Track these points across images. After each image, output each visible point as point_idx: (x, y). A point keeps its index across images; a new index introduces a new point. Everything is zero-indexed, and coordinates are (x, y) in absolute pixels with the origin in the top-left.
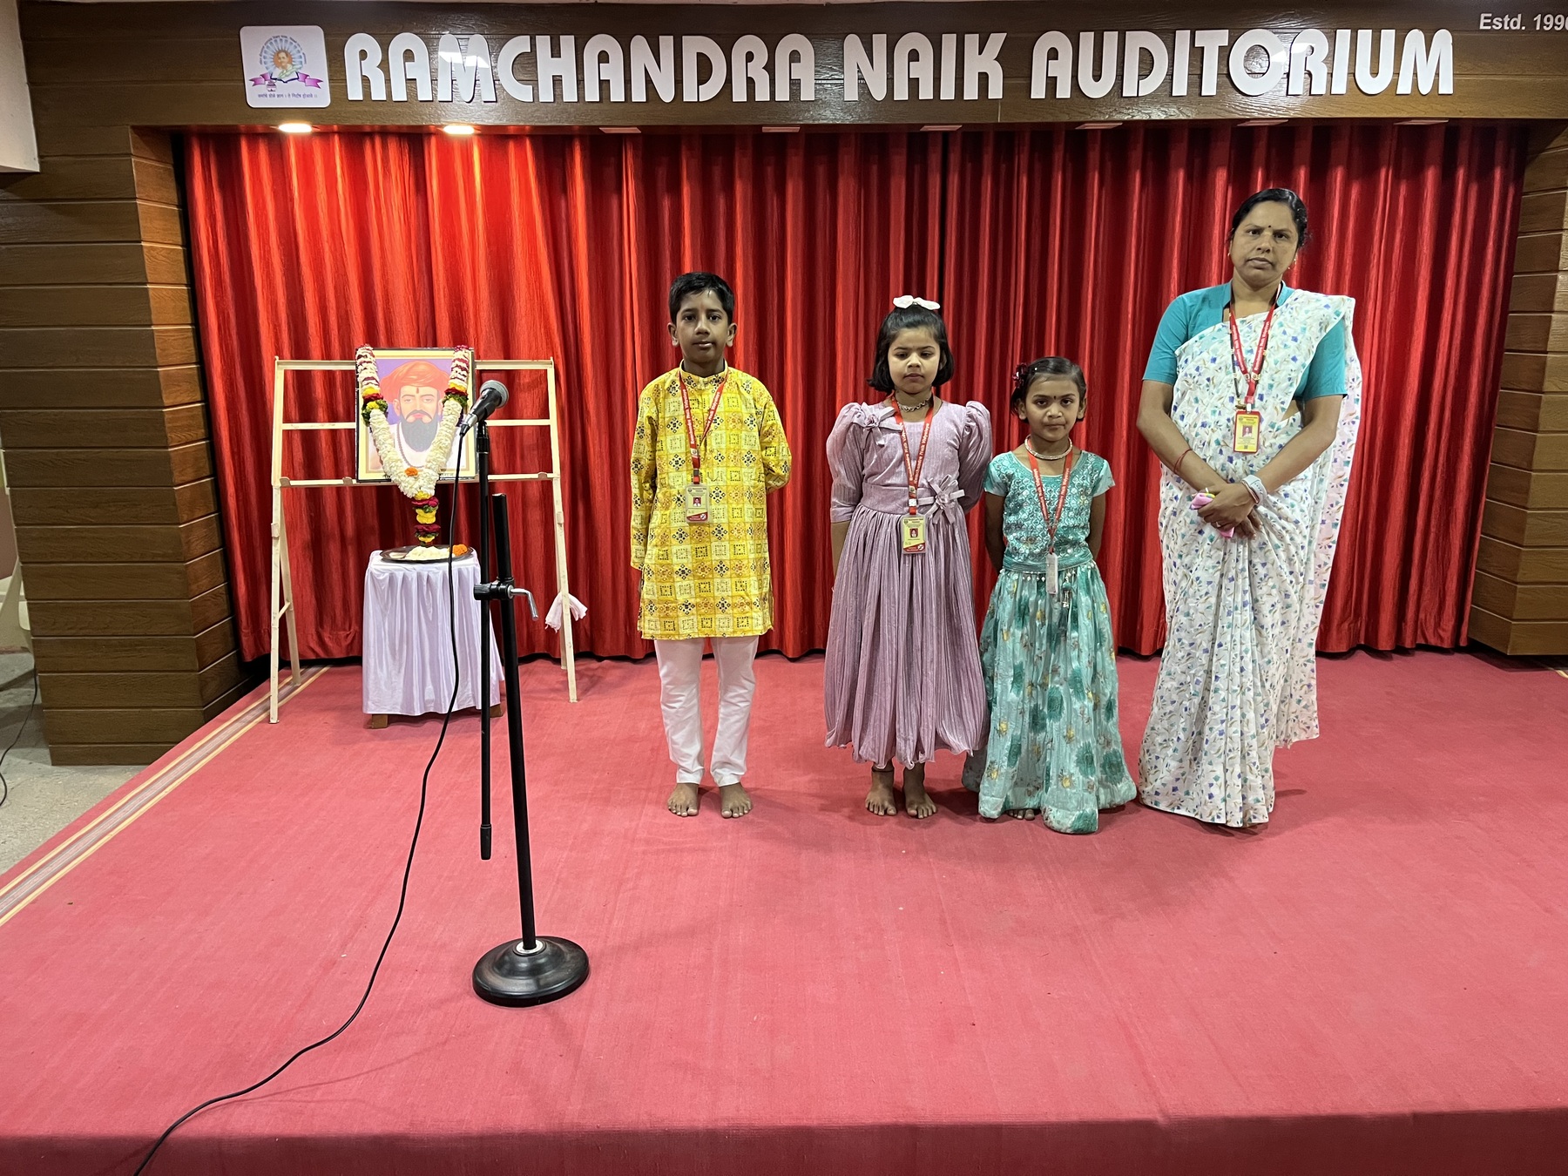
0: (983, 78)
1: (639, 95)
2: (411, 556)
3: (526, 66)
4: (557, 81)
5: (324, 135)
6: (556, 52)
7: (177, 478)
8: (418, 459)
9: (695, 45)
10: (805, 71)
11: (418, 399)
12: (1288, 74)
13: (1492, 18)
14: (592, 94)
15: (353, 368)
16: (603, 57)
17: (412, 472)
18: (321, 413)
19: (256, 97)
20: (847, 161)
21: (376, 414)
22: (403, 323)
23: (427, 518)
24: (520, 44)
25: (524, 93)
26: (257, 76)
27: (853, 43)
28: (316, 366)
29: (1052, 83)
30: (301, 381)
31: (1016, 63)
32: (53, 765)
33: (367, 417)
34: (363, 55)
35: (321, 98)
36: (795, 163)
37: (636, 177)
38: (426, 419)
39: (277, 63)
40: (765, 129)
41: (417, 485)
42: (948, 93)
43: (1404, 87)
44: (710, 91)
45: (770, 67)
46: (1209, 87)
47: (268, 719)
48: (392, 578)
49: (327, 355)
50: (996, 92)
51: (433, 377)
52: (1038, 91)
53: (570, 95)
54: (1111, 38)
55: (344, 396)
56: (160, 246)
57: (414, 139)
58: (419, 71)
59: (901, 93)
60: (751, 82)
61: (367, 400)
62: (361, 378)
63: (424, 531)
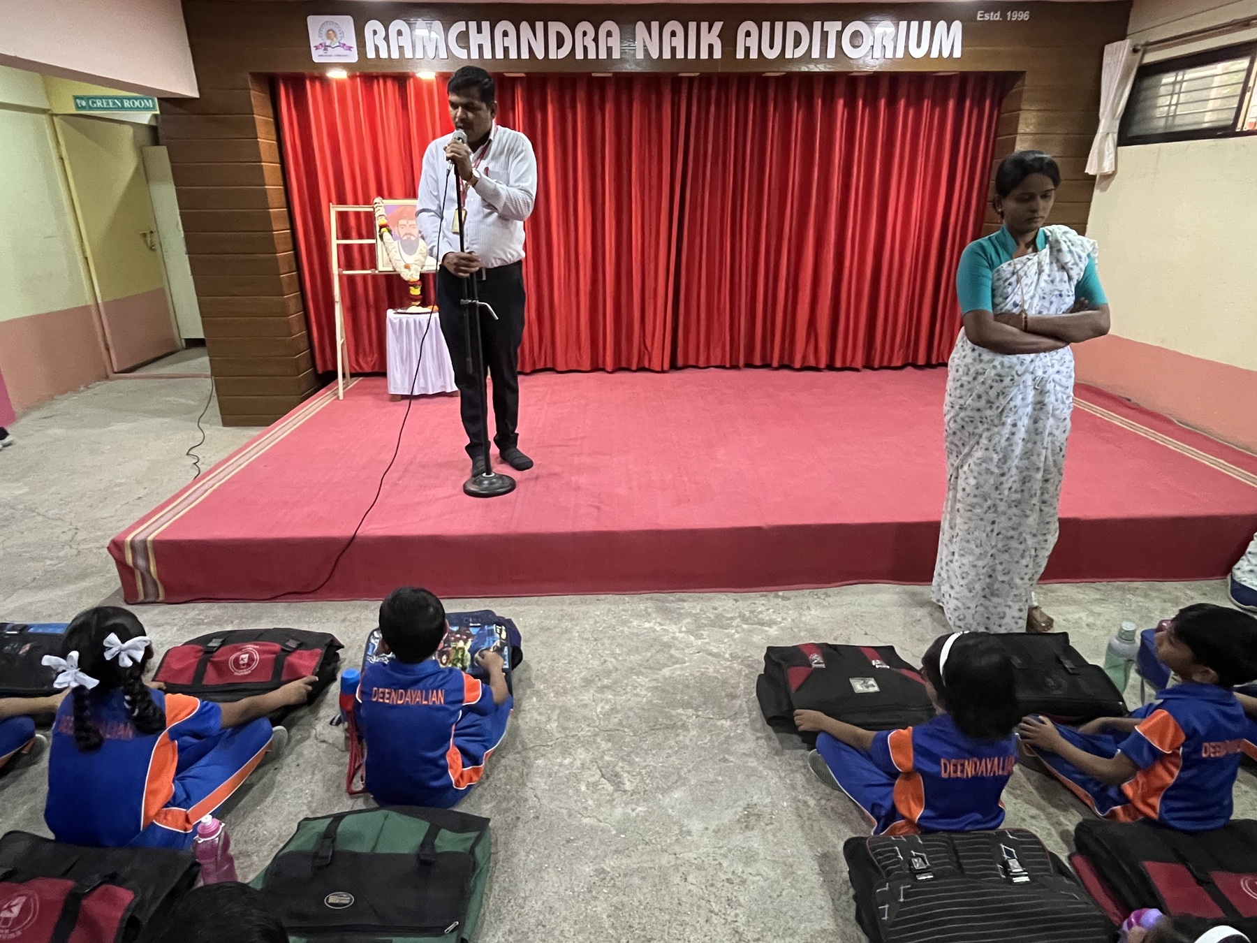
0: (711, 47)
1: (525, 55)
2: (410, 310)
3: (463, 38)
4: (480, 47)
5: (352, 77)
6: (479, 31)
7: (282, 271)
8: (410, 259)
9: (555, 27)
10: (615, 42)
11: (407, 226)
12: (873, 46)
13: (984, 14)
14: (500, 55)
15: (372, 210)
16: (505, 34)
17: (407, 267)
18: (354, 234)
19: (317, 57)
20: (638, 92)
21: (386, 235)
22: (398, 186)
23: (416, 291)
24: (459, 27)
25: (462, 54)
26: (317, 44)
27: (640, 26)
28: (350, 208)
29: (747, 50)
30: (342, 216)
31: (728, 38)
32: (226, 423)
33: (381, 237)
34: (375, 32)
35: (353, 58)
36: (610, 94)
37: (523, 102)
38: (413, 238)
39: (329, 37)
40: (593, 75)
41: (410, 273)
42: (692, 55)
43: (935, 54)
44: (564, 53)
45: (596, 40)
46: (831, 54)
47: (338, 398)
48: (401, 321)
49: (356, 203)
50: (717, 54)
52: (740, 55)
53: (487, 55)
54: (779, 26)
55: (367, 225)
56: (266, 141)
57: (401, 80)
58: (405, 41)
59: (667, 55)
60: (585, 48)
61: (381, 227)
62: (377, 215)
63: (414, 299)
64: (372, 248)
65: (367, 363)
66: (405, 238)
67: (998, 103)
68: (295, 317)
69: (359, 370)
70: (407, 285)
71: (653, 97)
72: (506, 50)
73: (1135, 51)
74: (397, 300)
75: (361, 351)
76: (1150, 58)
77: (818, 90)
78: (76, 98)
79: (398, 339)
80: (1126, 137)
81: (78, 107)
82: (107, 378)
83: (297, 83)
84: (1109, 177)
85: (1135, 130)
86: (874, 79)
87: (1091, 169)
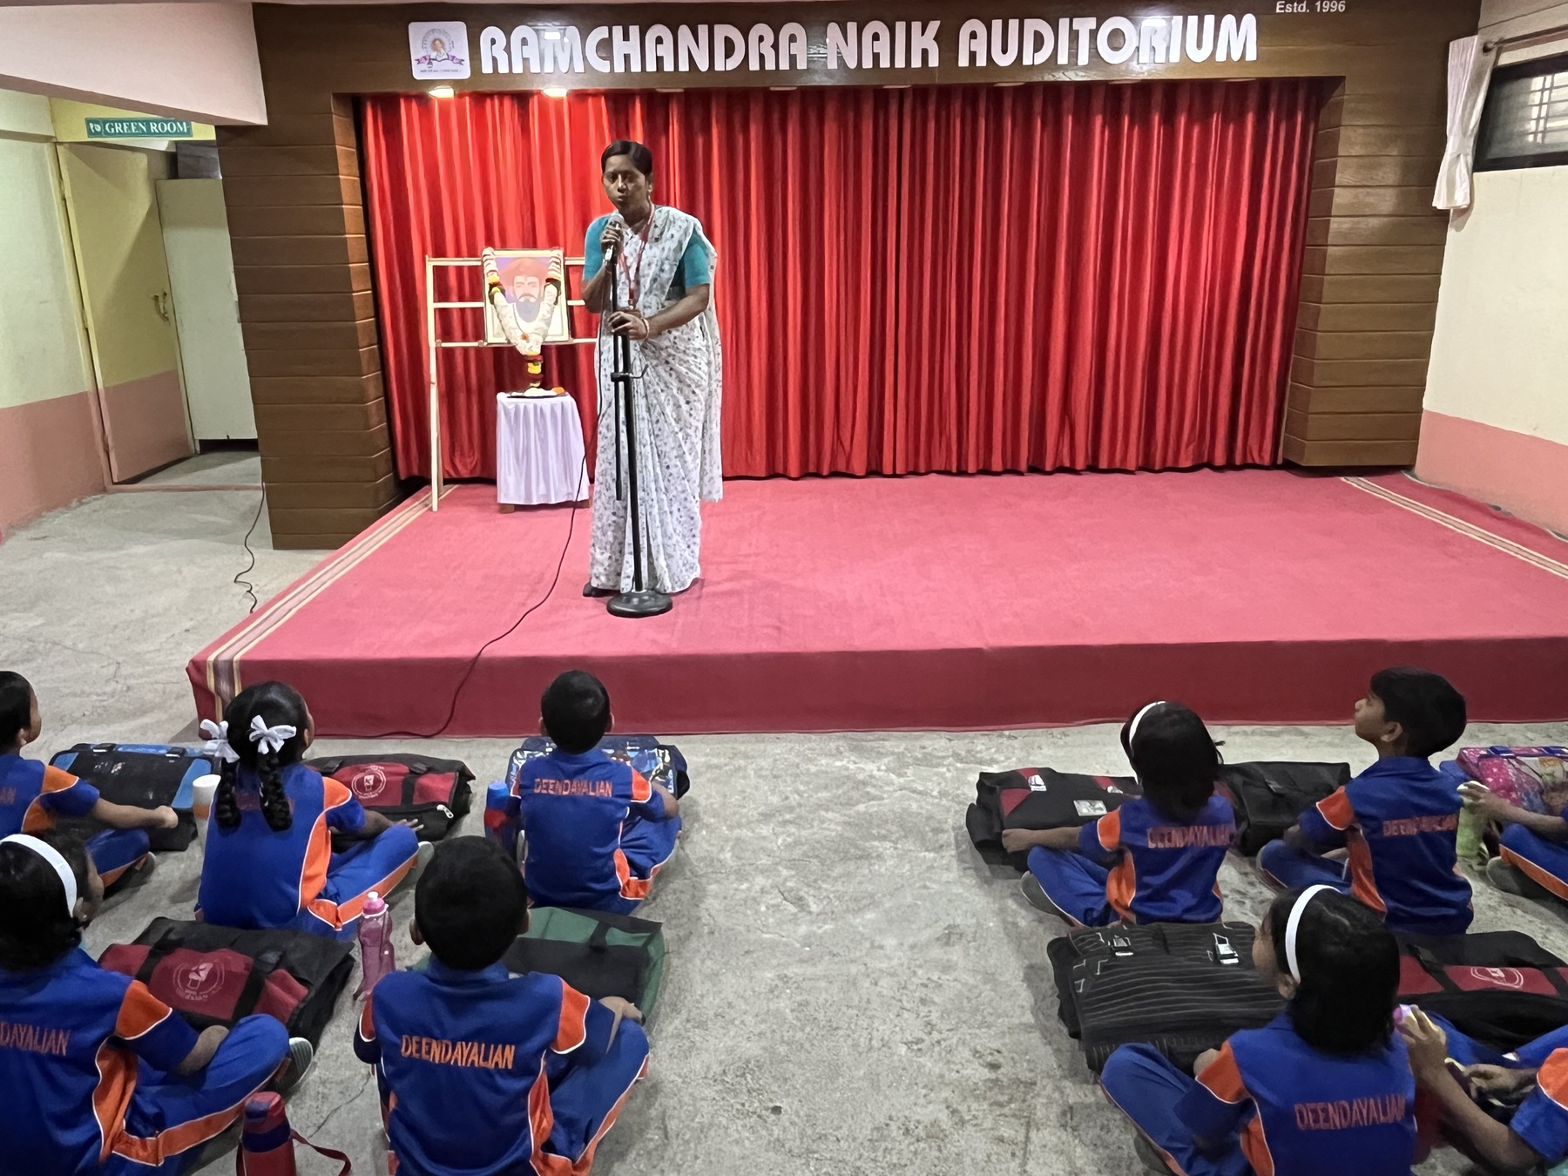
0: (925, 53)
1: (684, 66)
2: (527, 393)
3: (606, 47)
4: (627, 58)
5: (460, 96)
6: (626, 37)
7: (362, 343)
8: (528, 328)
9: (722, 31)
10: (800, 49)
11: (526, 285)
12: (1138, 48)
13: (1285, 5)
14: (651, 67)
15: (479, 263)
16: (659, 41)
17: (525, 337)
18: (454, 295)
19: (419, 73)
20: (831, 111)
21: (498, 297)
22: (513, 231)
23: (535, 369)
24: (601, 33)
25: (603, 67)
26: (419, 57)
27: (833, 29)
28: (450, 262)
29: (973, 56)
30: (440, 272)
31: (947, 41)
32: (278, 545)
34: (493, 42)
35: (465, 73)
36: (794, 112)
37: (680, 122)
39: (435, 48)
40: (772, 89)
41: (528, 345)
42: (900, 63)
43: (1221, 56)
44: (734, 63)
45: (775, 46)
46: (1083, 59)
47: (431, 509)
48: (517, 408)
49: (458, 254)
50: (934, 62)
51: (537, 269)
52: (963, 61)
53: (636, 67)
54: (1014, 24)
55: (473, 284)
56: (347, 178)
57: (522, 99)
58: (531, 52)
59: (868, 63)
60: (762, 57)
61: (492, 286)
62: (486, 270)
63: (534, 378)
64: (479, 314)
65: (465, 466)
66: (522, 300)
67: (1312, 115)
68: (374, 404)
69: (454, 475)
70: (525, 360)
71: (851, 115)
72: (659, 60)
73: (1486, 50)
74: (507, 381)
75: (457, 448)
76: (1507, 59)
77: (1068, 103)
78: (88, 121)
79: (513, 431)
80: (1482, 162)
81: (90, 133)
82: (104, 490)
83: (388, 105)
84: (1464, 212)
85: (1495, 152)
86: (1144, 88)
87: (1439, 202)
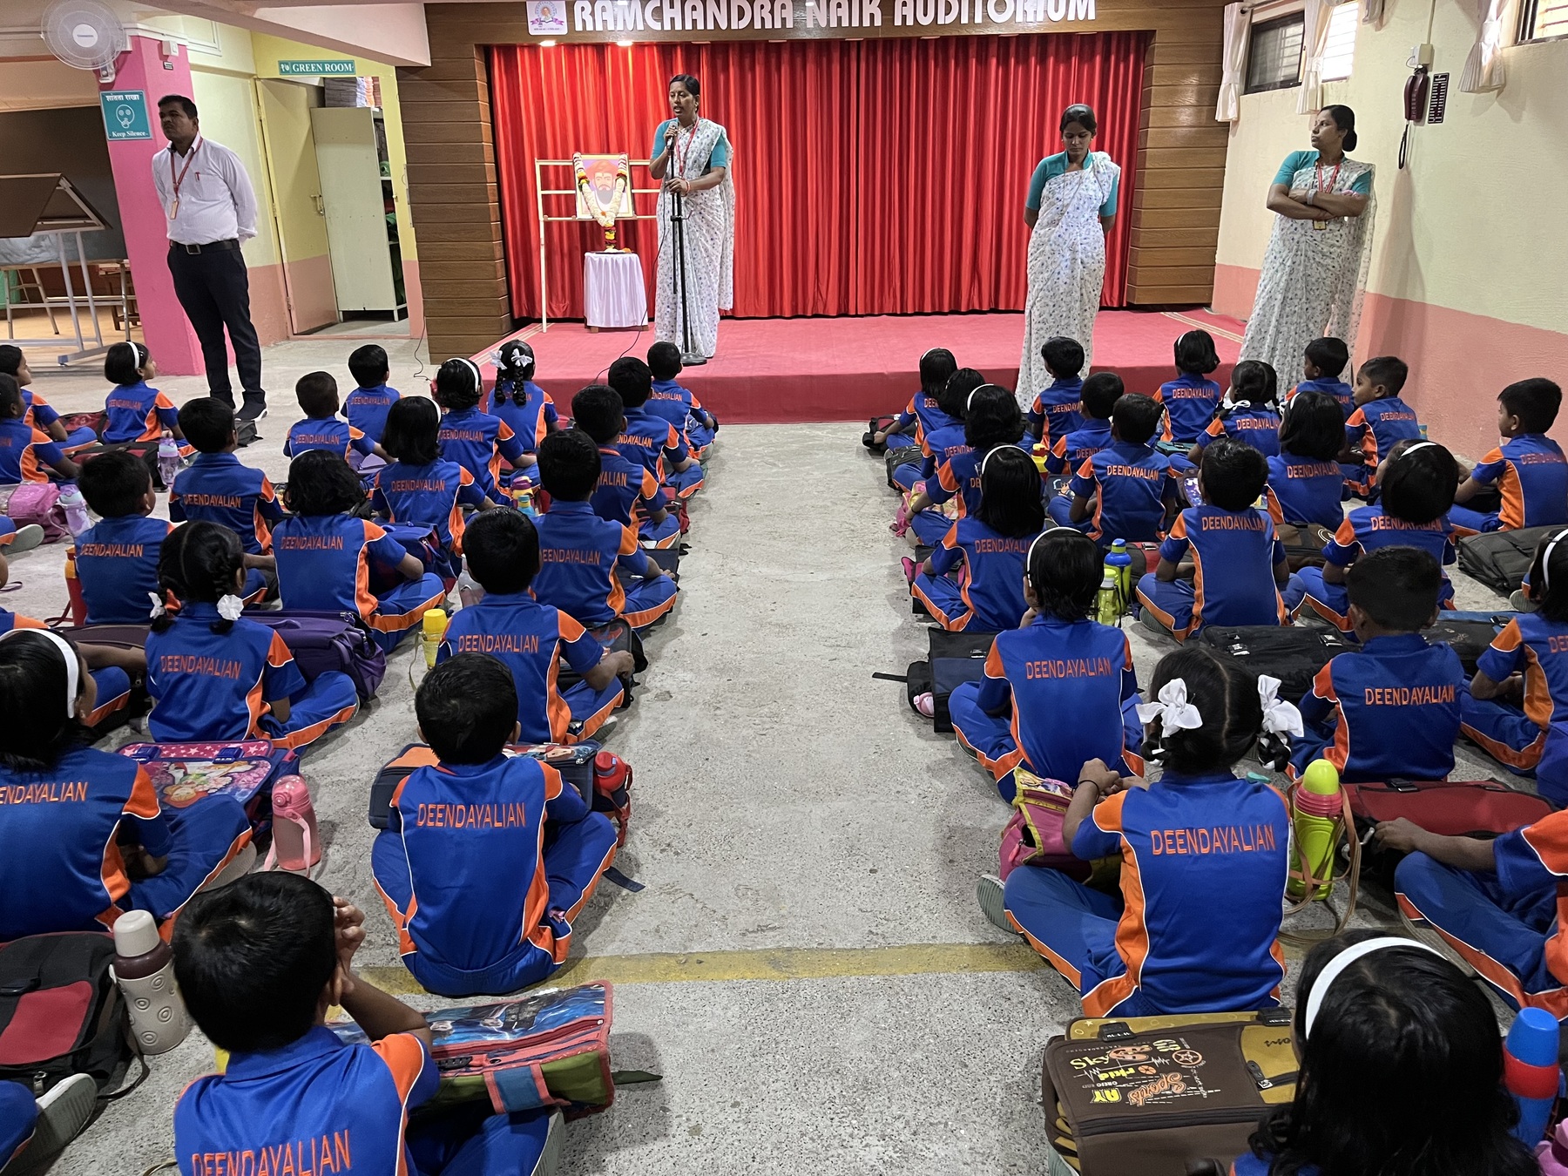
0: (872, 16)
1: (711, 26)
2: (606, 252)
3: (658, 13)
4: (672, 20)
5: (559, 46)
6: (671, 6)
8: (605, 208)
10: (788, 14)
11: (603, 179)
12: (1015, 12)
14: (689, 26)
15: (571, 164)
16: (694, 9)
17: (603, 214)
18: (553, 186)
19: (533, 30)
20: (811, 56)
21: (585, 186)
22: (594, 142)
23: (610, 236)
24: (655, 3)
25: (657, 26)
26: (534, 20)
28: (550, 163)
29: (904, 18)
30: (544, 169)
31: (887, 8)
33: (581, 187)
34: (583, 9)
36: (785, 57)
37: (707, 64)
38: (608, 189)
39: (543, 12)
40: (770, 41)
41: (606, 220)
42: (855, 23)
43: (1071, 17)
44: (744, 23)
45: (772, 12)
46: (978, 19)
47: (544, 333)
48: (600, 260)
49: (556, 158)
50: (878, 23)
51: (610, 168)
52: (898, 22)
53: (678, 27)
55: (566, 178)
56: (483, 103)
57: (600, 48)
58: (608, 16)
59: (834, 24)
60: (763, 19)
61: (580, 179)
62: (576, 168)
63: (609, 243)
64: (571, 200)
66: (601, 188)
67: (1141, 56)
68: (498, 262)
69: (552, 317)
70: (603, 230)
71: (825, 60)
72: (694, 22)
73: (1243, 12)
74: (589, 245)
75: (554, 298)
76: (1257, 18)
77: (972, 51)
78: (280, 63)
79: (598, 276)
80: (1247, 88)
81: (282, 72)
82: (288, 338)
83: (509, 51)
84: (1236, 122)
85: (1256, 82)
86: (1024, 39)
87: (1219, 117)
